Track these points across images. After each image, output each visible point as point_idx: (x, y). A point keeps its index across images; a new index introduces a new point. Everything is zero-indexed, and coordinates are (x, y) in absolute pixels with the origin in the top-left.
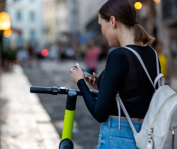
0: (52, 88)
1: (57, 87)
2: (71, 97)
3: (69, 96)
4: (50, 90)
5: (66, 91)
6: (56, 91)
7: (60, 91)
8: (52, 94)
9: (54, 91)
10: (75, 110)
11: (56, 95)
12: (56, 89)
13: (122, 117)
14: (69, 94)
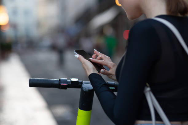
0: (60, 80)
1: (67, 79)
2: (86, 92)
3: (84, 90)
4: (57, 83)
5: (79, 84)
6: (65, 84)
7: (70, 83)
8: (59, 88)
9: (62, 84)
10: (92, 110)
11: (66, 89)
12: (65, 81)
13: (158, 122)
14: (83, 88)
